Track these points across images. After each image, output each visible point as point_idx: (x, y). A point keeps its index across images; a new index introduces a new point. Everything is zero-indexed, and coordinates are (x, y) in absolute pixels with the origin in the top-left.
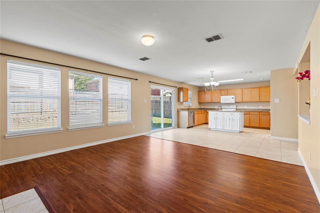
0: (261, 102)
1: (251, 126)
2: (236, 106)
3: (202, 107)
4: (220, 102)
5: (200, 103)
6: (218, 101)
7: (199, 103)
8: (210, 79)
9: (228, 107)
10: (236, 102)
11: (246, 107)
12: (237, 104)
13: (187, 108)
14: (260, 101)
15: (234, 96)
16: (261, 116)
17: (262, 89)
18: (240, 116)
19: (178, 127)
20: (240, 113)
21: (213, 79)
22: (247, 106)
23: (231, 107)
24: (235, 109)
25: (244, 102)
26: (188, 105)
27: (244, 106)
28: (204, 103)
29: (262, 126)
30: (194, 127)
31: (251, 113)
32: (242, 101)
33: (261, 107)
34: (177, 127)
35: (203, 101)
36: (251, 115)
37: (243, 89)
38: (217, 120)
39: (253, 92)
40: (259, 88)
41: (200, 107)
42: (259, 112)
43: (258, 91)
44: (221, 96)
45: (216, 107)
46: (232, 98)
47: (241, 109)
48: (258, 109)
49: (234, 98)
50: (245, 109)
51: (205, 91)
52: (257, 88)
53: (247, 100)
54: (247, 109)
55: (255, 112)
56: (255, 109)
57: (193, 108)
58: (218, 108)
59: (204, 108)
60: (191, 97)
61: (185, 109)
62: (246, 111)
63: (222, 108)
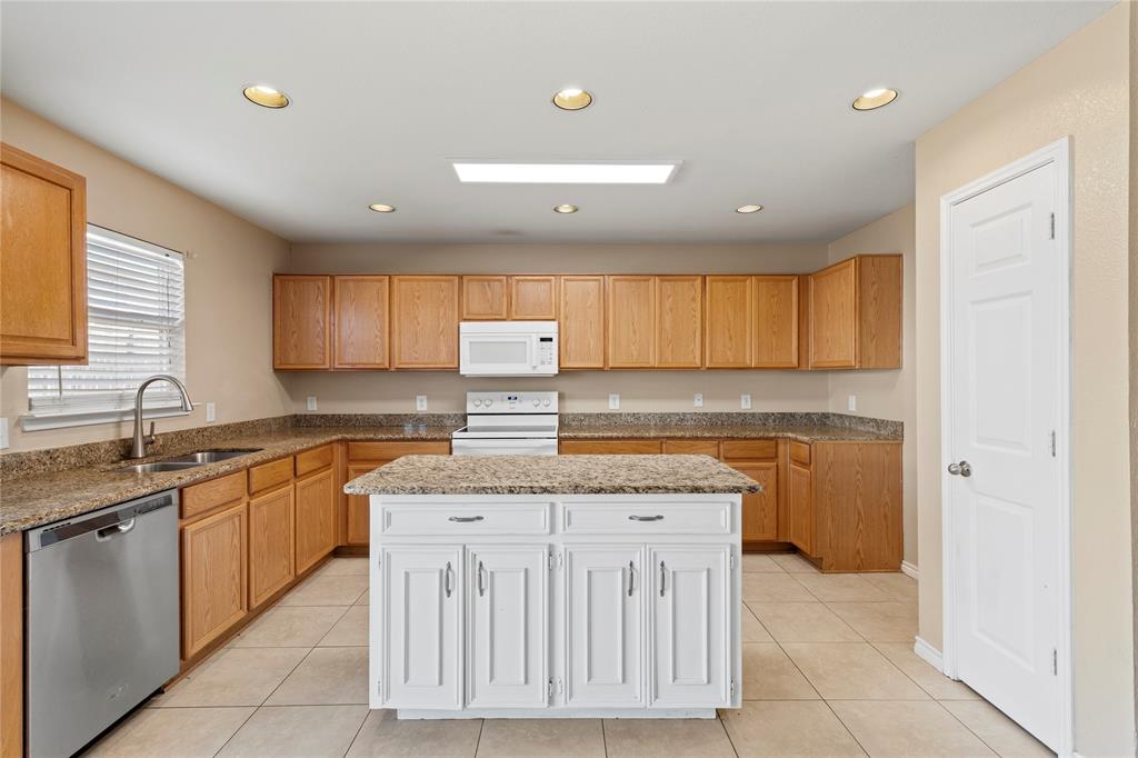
0: (710, 368)
2: (561, 397)
3: (313, 407)
4: (457, 370)
5: (290, 375)
6: (443, 360)
7: (276, 371)
9: (506, 407)
10: (563, 372)
11: (614, 405)
12: (567, 385)
13: (103, 435)
14: (707, 364)
15: (550, 329)
17: (720, 285)
22: (622, 398)
23: (527, 402)
24: (554, 421)
25: (614, 369)
26: (121, 399)
27: (608, 398)
28: (325, 371)
30: (171, 698)
32: (606, 361)
33: (698, 405)
35: (314, 360)
37: (609, 279)
38: (483, 603)
39: (667, 304)
40: (704, 278)
41: (296, 409)
43: (694, 299)
44: (462, 324)
45: (425, 403)
46: (542, 340)
47: (590, 415)
48: (684, 414)
49: (551, 340)
50: (614, 415)
51: (332, 277)
52: (689, 280)
53: (635, 354)
54: (621, 414)
55: (697, 438)
56: (669, 415)
57: (206, 429)
58: (439, 416)
59: (323, 416)
60: (182, 318)
61: (48, 452)
62: (642, 438)
63: (468, 412)
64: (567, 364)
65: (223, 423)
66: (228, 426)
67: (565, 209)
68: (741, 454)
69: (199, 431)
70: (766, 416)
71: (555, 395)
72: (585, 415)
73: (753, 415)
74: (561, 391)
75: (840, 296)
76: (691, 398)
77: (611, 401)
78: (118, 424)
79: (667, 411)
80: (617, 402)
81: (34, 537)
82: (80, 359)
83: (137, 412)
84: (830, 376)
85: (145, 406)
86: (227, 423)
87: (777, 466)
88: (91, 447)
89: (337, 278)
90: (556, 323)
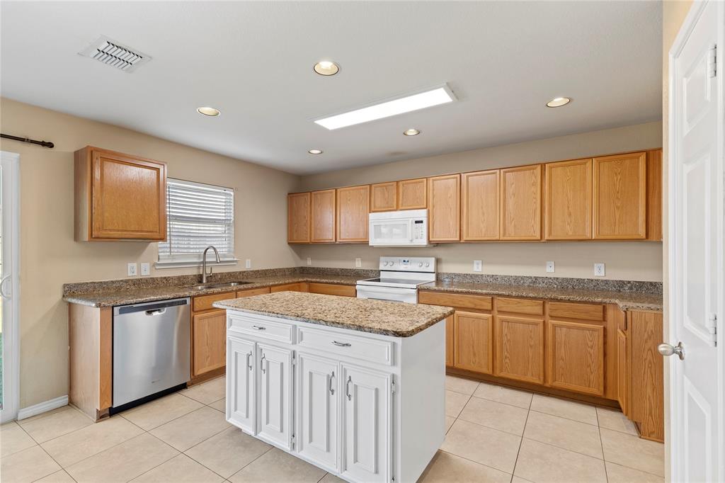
0: (549, 241)
1: (498, 373)
2: (438, 261)
3: (309, 263)
4: (367, 244)
5: (298, 246)
7: (289, 243)
10: (433, 244)
11: (477, 268)
14: (546, 237)
15: (422, 215)
16: (551, 322)
17: (558, 172)
18: (397, 371)
19: (71, 403)
20: (399, 340)
23: (414, 264)
24: (432, 277)
25: (468, 242)
27: (472, 264)
29: (560, 384)
31: (499, 303)
32: (461, 237)
33: (550, 271)
34: (64, 400)
35: (303, 239)
36: (499, 317)
37: (464, 176)
39: (510, 190)
40: (543, 166)
41: (302, 264)
42: (544, 301)
43: (534, 184)
44: (370, 215)
45: (360, 263)
46: (416, 222)
47: (459, 275)
48: (536, 278)
49: (422, 222)
50: (477, 276)
51: (311, 192)
52: (530, 169)
53: (484, 230)
54: (482, 275)
55: (522, 297)
56: (522, 278)
57: (244, 272)
58: (367, 271)
59: (314, 268)
60: (232, 219)
61: (165, 278)
62: (477, 294)
63: (380, 269)
64: (434, 239)
65: (255, 270)
66: (258, 271)
67: (412, 132)
68: (566, 314)
69: (240, 273)
70: (622, 284)
71: (433, 260)
72: (455, 275)
73: (606, 282)
74: (439, 257)
76: (543, 264)
77: (475, 266)
78: (199, 267)
79: (521, 275)
80: (480, 265)
81: (116, 310)
82: (163, 239)
83: (204, 263)
85: (207, 260)
86: (257, 269)
87: (605, 329)
88: (184, 277)
89: (313, 193)
90: (426, 210)
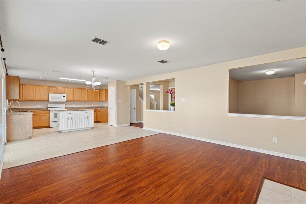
0: (88, 101)
6: (46, 99)
8: (92, 78)
9: (56, 106)
10: (67, 101)
21: (95, 78)
22: (75, 105)
23: (59, 106)
25: (74, 101)
27: (72, 105)
43: (86, 92)
44: (49, 94)
45: (39, 106)
46: (63, 96)
47: (70, 107)
48: (84, 107)
49: (65, 97)
50: (74, 107)
56: (82, 107)
63: (49, 107)
67: (70, 81)
71: (64, 104)
73: (94, 107)
75: (103, 93)
84: (103, 102)
87: (96, 112)
89: (24, 85)
90: (66, 94)
